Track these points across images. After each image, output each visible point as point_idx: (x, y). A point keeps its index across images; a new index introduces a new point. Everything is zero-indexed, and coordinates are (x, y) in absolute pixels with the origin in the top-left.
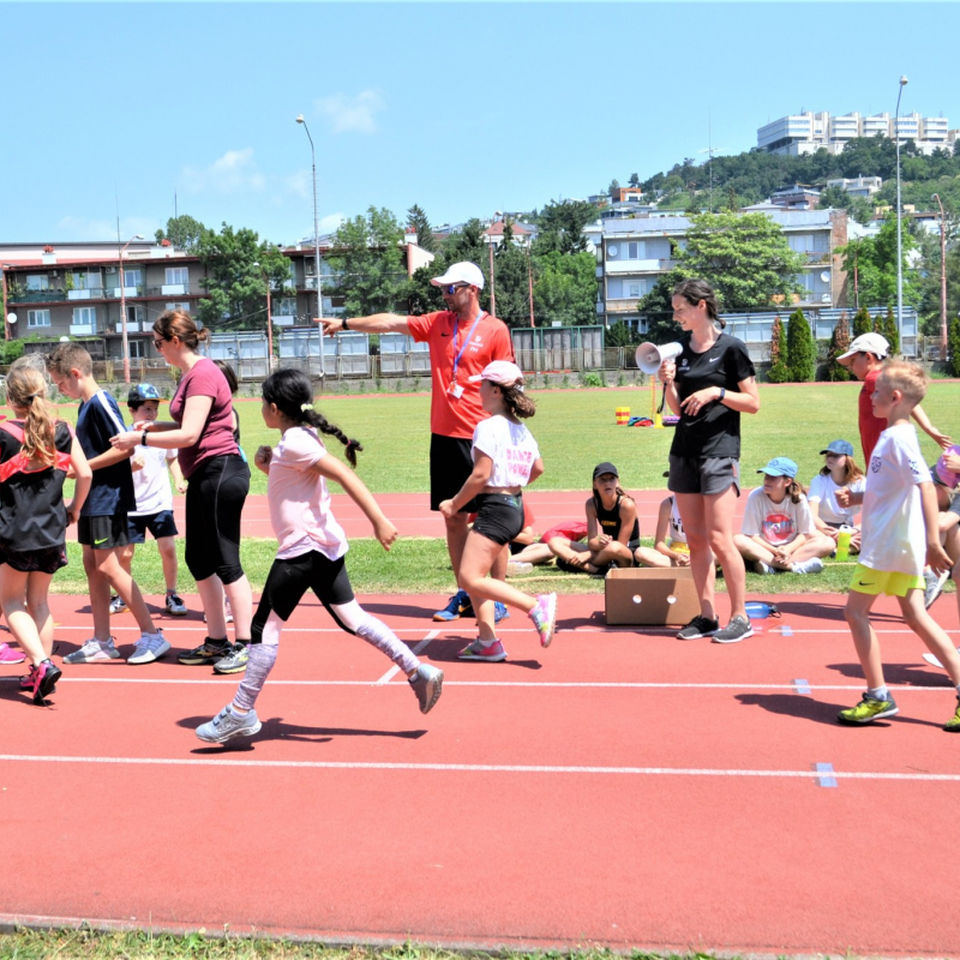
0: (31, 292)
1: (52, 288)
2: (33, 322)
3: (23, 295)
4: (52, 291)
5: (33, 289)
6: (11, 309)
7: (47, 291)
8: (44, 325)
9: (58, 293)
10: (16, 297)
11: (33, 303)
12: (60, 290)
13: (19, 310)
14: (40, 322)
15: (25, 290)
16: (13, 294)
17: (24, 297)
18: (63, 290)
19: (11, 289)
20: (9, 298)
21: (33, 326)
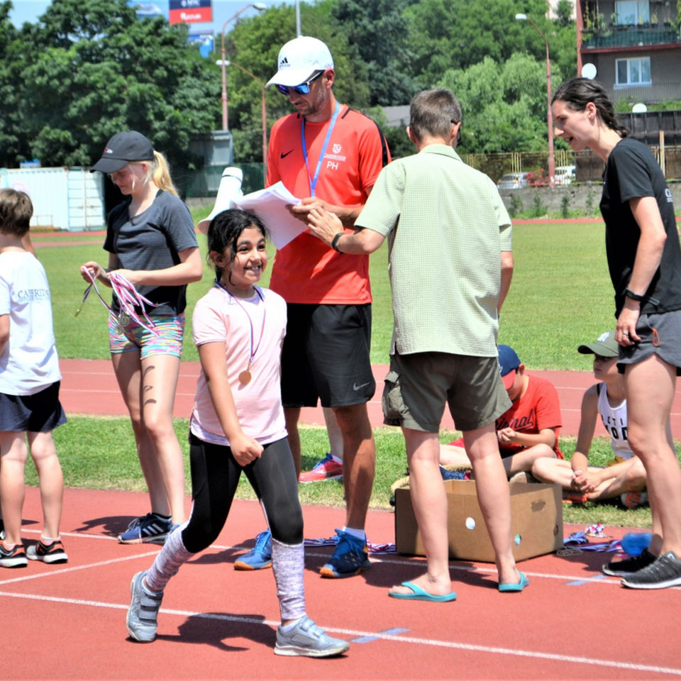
0: (621, 28)
1: (655, 20)
2: (623, 79)
3: (607, 34)
4: (653, 25)
5: (625, 22)
6: (588, 57)
7: (646, 25)
8: (640, 83)
9: (664, 29)
10: (597, 37)
11: (624, 46)
12: (667, 25)
13: (600, 59)
14: (636, 79)
15: (611, 25)
16: (591, 32)
17: (609, 37)
18: (672, 24)
19: (589, 23)
20: (585, 39)
21: (623, 85)
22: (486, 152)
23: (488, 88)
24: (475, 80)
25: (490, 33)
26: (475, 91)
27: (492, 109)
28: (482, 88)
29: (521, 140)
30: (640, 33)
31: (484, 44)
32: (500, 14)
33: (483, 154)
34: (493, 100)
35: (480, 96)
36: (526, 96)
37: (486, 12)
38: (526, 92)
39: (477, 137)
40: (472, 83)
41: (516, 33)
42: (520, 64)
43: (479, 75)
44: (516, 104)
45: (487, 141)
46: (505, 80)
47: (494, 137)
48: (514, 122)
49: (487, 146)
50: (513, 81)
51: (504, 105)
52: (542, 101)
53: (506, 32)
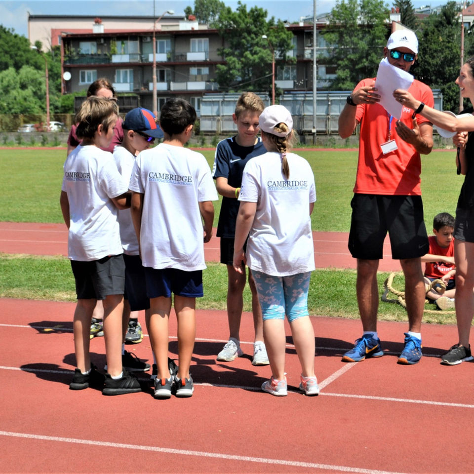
0: (83, 55)
1: (99, 52)
2: (83, 80)
3: (76, 58)
4: (99, 55)
5: (84, 53)
6: (67, 69)
7: (95, 55)
9: (104, 57)
10: (71, 59)
11: (84, 64)
12: (106, 55)
13: (73, 70)
15: (78, 54)
16: (69, 57)
17: (77, 60)
18: (108, 54)
19: (67, 52)
20: (65, 60)
21: (83, 83)
22: (12, 114)
23: (12, 81)
24: (5, 78)
25: (8, 56)
26: (5, 83)
27: (14, 93)
28: (9, 82)
29: (29, 108)
30: (92, 58)
31: (5, 61)
32: (13, 46)
33: (11, 115)
34: (14, 88)
35: (8, 86)
36: (31, 87)
37: (6, 45)
38: (31, 85)
39: (8, 106)
40: (4, 79)
41: (21, 56)
42: (27, 71)
43: (7, 76)
44: (26, 90)
45: (13, 108)
46: (21, 79)
47: (16, 106)
48: (25, 99)
49: (13, 111)
50: (25, 79)
51: (20, 90)
52: (39, 89)
53: (16, 55)
